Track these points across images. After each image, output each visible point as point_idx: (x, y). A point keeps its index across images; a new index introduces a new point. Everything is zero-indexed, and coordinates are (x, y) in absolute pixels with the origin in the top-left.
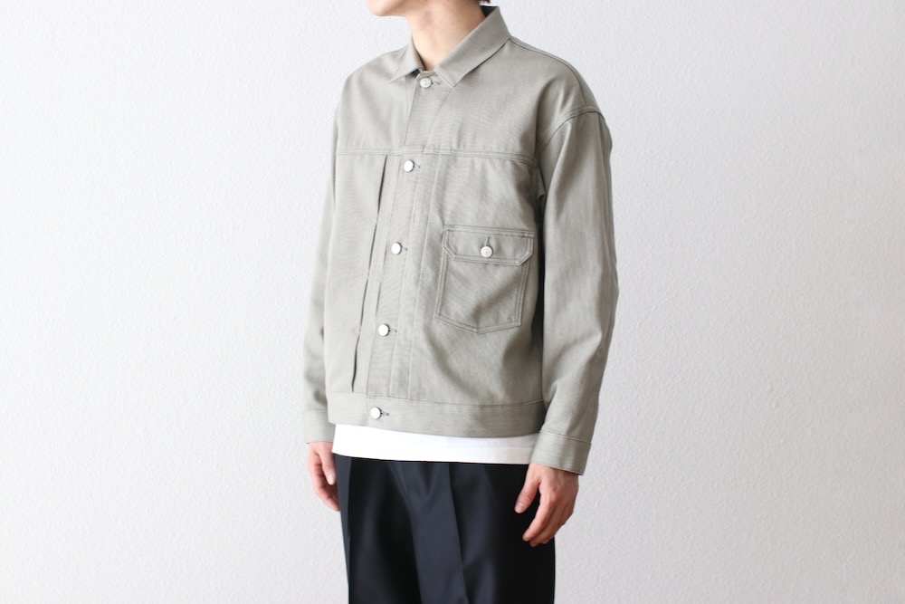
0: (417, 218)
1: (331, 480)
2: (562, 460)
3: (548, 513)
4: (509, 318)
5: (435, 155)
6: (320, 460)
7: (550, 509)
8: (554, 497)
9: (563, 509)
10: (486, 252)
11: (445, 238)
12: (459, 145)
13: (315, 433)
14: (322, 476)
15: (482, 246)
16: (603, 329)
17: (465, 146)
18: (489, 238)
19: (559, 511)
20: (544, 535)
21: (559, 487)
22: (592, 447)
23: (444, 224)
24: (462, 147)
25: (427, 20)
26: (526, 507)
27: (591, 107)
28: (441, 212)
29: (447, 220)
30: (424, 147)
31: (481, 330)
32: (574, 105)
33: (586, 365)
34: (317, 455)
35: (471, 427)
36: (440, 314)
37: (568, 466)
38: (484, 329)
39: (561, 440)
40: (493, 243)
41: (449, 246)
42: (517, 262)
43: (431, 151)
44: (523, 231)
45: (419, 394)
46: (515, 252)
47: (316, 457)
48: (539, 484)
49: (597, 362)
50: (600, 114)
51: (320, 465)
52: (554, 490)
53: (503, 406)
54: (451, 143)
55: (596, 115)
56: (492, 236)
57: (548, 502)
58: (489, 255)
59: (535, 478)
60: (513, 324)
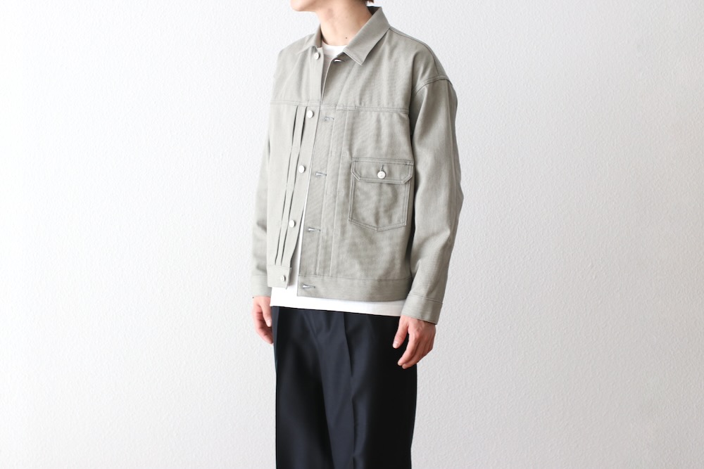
0: (333, 154)
1: (269, 323)
2: (423, 314)
3: (414, 347)
4: (399, 221)
5: (344, 111)
6: (261, 310)
7: (415, 343)
8: (418, 335)
9: (425, 345)
10: (381, 175)
11: (353, 166)
12: (360, 104)
13: (257, 291)
14: (262, 321)
15: (378, 171)
16: (451, 227)
17: (365, 105)
18: (383, 166)
19: (422, 345)
20: (412, 363)
21: (421, 328)
22: (443, 305)
23: (352, 157)
24: (363, 105)
25: (330, 14)
26: (399, 344)
27: (442, 76)
28: (350, 150)
29: (355, 154)
30: (336, 105)
31: (379, 229)
32: (430, 75)
33: (441, 250)
34: (260, 306)
35: (371, 294)
36: (352, 218)
37: (427, 318)
38: (382, 229)
39: (423, 300)
40: (385, 169)
41: (356, 172)
42: (402, 182)
43: (341, 108)
44: (406, 161)
45: (337, 272)
46: (401, 174)
47: (258, 307)
48: (408, 327)
49: (448, 248)
50: (448, 81)
51: (261, 314)
52: (418, 330)
53: (393, 280)
54: (355, 102)
55: (446, 81)
56: (385, 164)
57: (414, 338)
58: (383, 177)
59: (405, 323)
60: (401, 225)
